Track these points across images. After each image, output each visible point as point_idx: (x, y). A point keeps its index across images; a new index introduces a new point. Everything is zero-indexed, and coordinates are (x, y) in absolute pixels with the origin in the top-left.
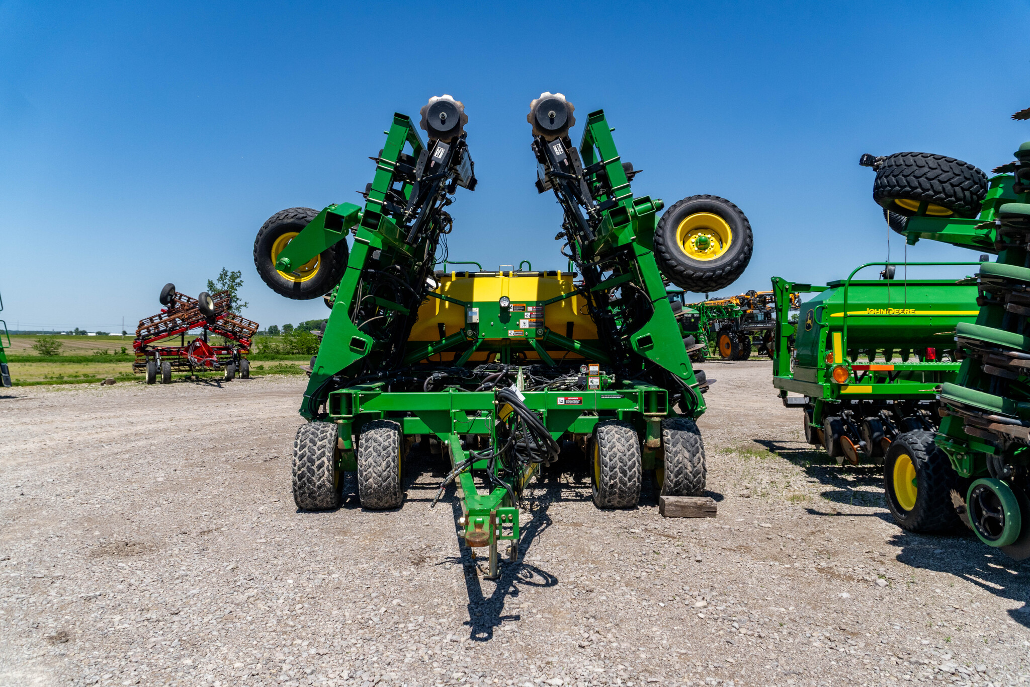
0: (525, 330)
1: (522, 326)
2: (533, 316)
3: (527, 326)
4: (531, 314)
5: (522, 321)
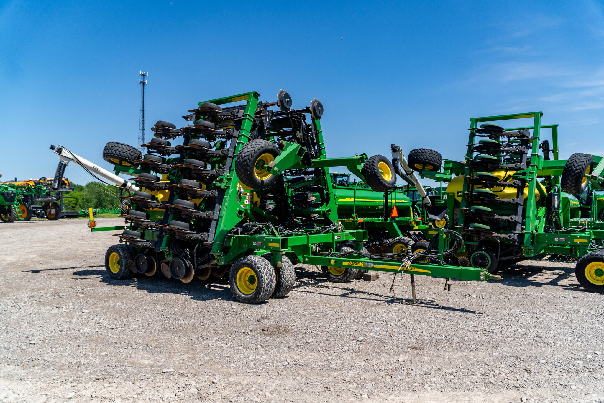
0: (247, 205)
1: (245, 203)
2: (249, 198)
3: (247, 203)
5: (245, 200)
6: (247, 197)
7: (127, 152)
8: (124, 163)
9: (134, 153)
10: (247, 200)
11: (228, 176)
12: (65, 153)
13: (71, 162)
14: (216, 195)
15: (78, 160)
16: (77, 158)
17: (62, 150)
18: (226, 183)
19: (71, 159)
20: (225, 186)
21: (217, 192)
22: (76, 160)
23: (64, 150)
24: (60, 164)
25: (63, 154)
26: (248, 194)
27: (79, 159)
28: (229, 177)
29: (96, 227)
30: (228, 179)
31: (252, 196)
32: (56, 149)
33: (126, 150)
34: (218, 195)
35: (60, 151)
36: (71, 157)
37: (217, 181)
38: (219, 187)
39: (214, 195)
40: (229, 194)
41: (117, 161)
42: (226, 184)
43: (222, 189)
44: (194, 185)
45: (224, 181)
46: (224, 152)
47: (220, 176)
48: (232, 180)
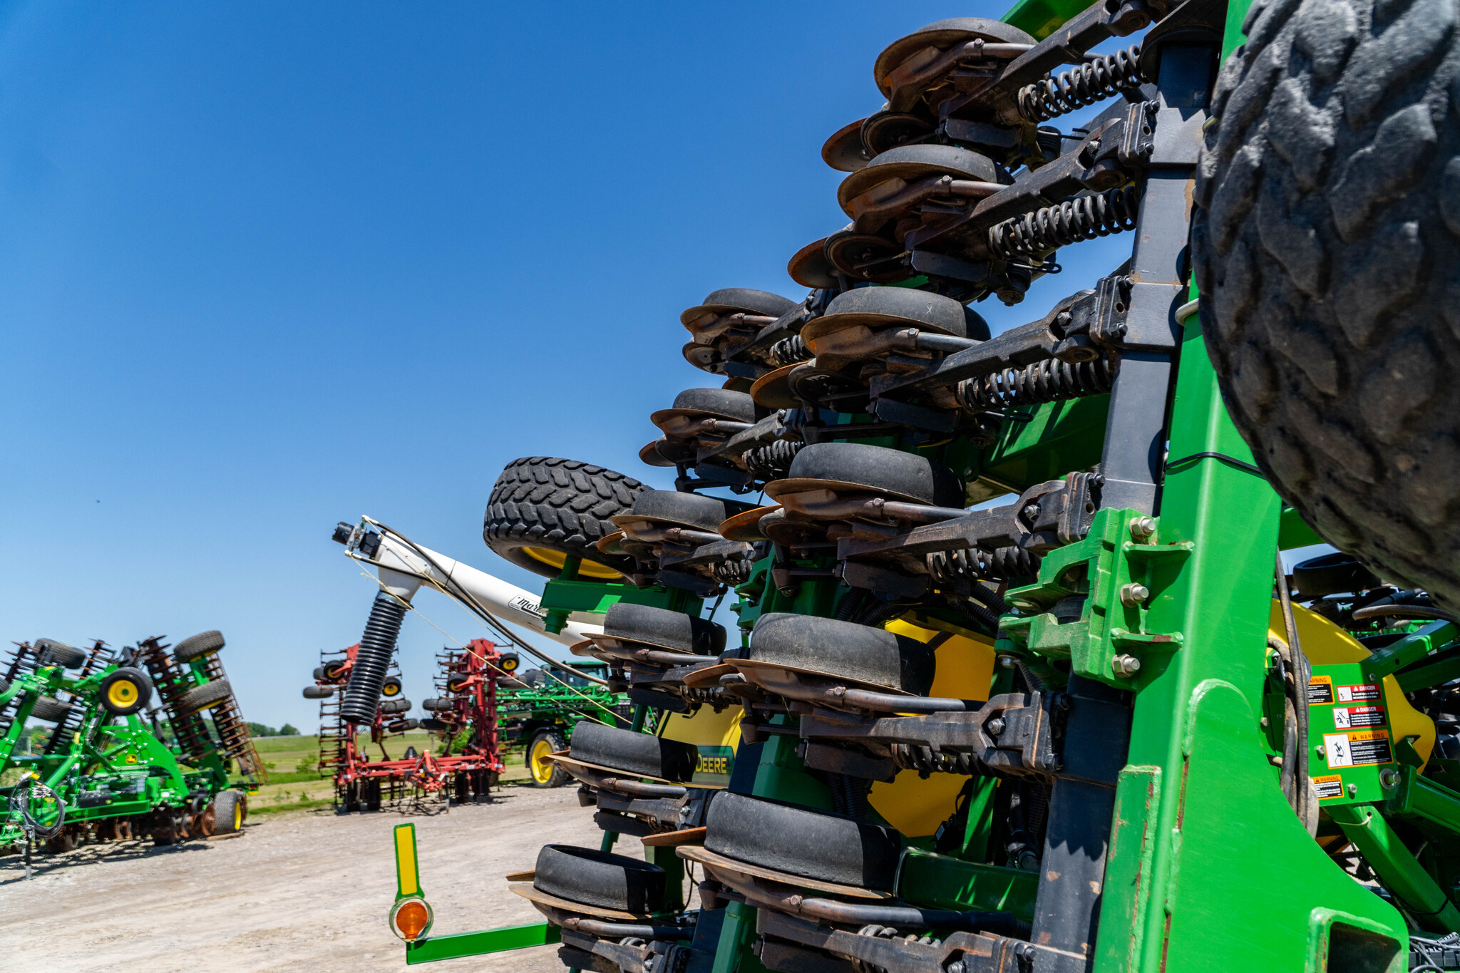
0: (1345, 775)
1: (1333, 761)
2: (1358, 720)
3: (1347, 761)
4: (1352, 712)
5: (1330, 741)
6: (1341, 714)
7: (575, 503)
8: (589, 567)
9: (613, 504)
10: (1343, 740)
11: (1139, 536)
12: (393, 552)
13: (424, 590)
14: (1037, 752)
15: (449, 577)
16: (447, 569)
17: (379, 541)
18: (1131, 611)
19: (423, 579)
20: (1122, 647)
21: (1038, 720)
22: (443, 580)
23: (386, 542)
24: (379, 602)
25: (385, 558)
26: (1345, 693)
27: (455, 576)
28: (1153, 545)
29: (432, 934)
30: (1140, 565)
31: (1377, 702)
32: (352, 539)
33: (570, 492)
34: (1058, 746)
35: (369, 545)
36: (420, 566)
37: (1042, 604)
38: (1060, 661)
39: (1015, 752)
40: (1181, 739)
41: (558, 558)
42: (1132, 619)
43: (1092, 685)
44: (848, 660)
45: (1098, 596)
46: (1081, 319)
47: (1058, 542)
48: (1196, 569)
